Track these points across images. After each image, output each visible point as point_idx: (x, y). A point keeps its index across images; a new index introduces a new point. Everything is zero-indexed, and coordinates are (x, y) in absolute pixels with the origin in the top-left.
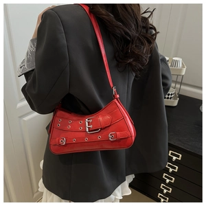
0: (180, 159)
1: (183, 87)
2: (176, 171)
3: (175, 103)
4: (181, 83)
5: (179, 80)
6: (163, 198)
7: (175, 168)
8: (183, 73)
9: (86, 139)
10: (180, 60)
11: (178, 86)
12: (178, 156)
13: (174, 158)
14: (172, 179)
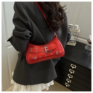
0: (75, 68)
1: (78, 38)
2: (73, 73)
3: (75, 44)
4: (77, 37)
5: (77, 35)
6: (67, 85)
7: (73, 72)
8: (79, 32)
9: (46, 56)
10: (78, 26)
11: (76, 38)
12: (75, 67)
13: (73, 67)
14: (71, 77)
